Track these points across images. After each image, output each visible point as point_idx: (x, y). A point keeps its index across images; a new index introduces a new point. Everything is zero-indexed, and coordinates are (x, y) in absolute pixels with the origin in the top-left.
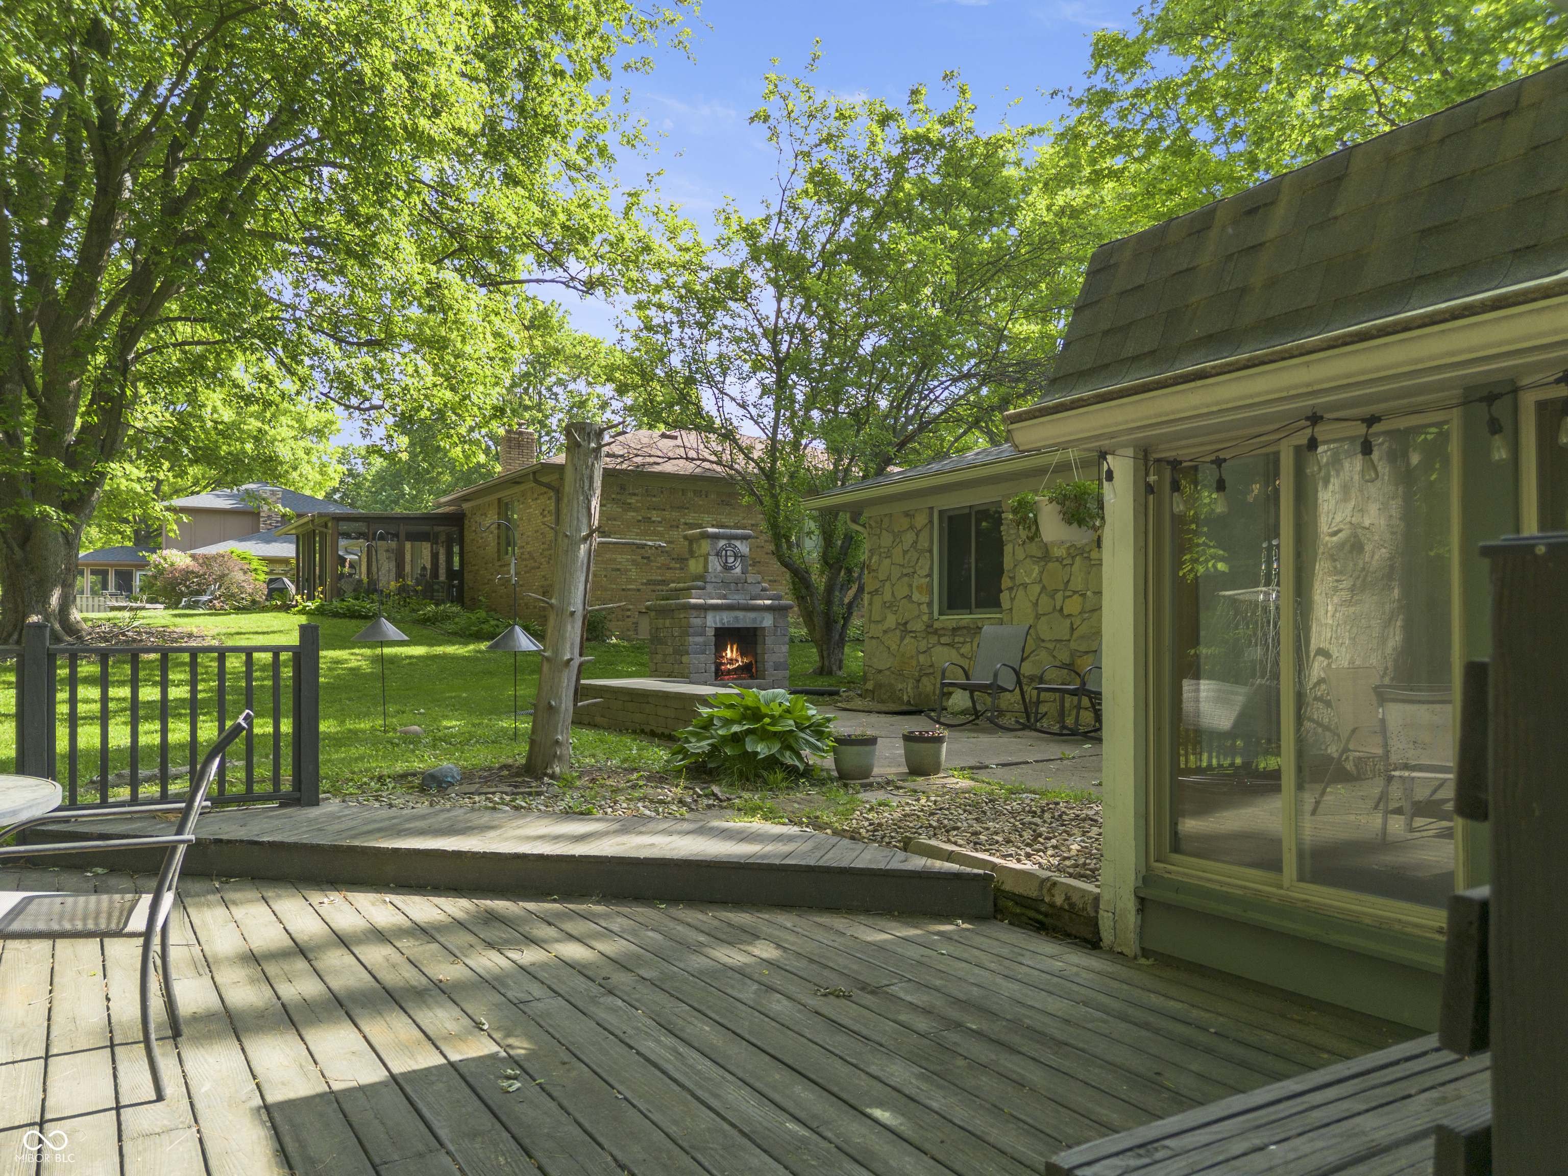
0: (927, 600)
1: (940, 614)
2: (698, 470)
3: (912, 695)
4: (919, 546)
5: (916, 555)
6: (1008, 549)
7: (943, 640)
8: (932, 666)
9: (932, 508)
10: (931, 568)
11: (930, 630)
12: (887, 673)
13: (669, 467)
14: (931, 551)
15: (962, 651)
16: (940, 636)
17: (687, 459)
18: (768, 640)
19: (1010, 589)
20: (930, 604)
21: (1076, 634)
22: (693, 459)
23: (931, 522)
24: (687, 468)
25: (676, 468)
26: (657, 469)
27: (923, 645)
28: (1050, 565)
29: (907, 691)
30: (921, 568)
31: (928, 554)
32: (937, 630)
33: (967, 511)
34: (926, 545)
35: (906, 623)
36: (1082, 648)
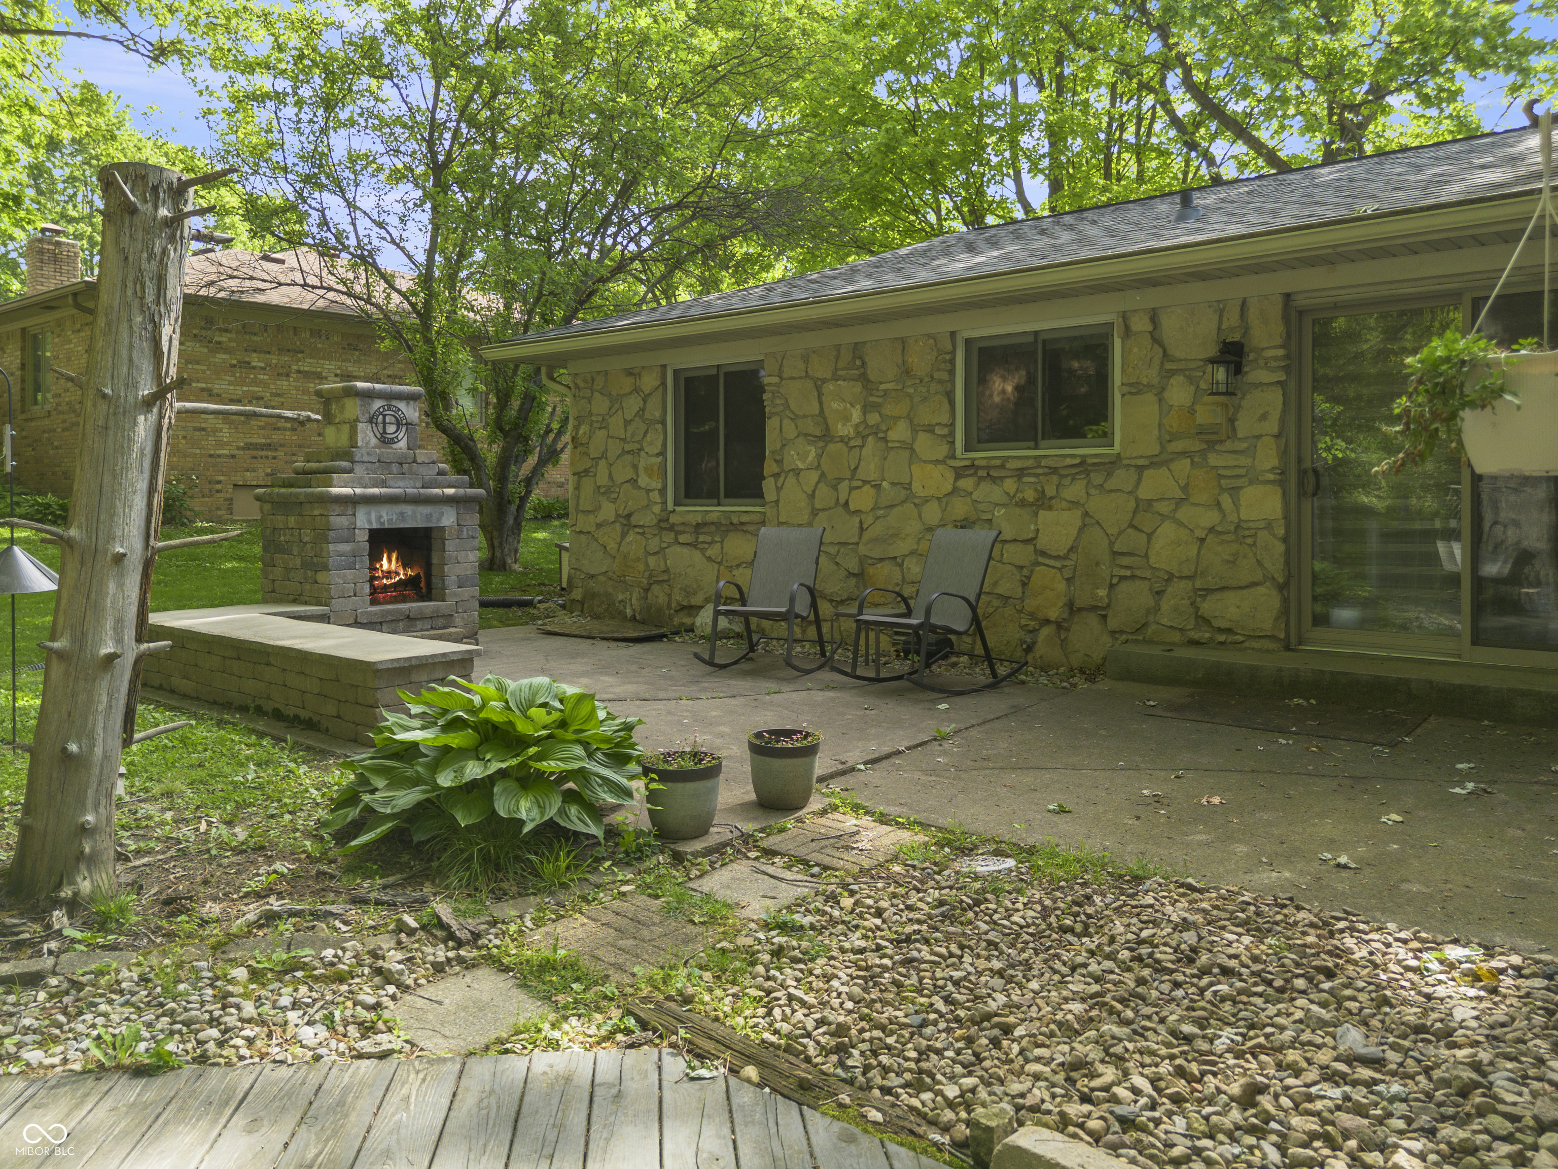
0: (659, 486)
1: (676, 504)
2: (321, 304)
3: (638, 609)
4: (647, 415)
5: (643, 427)
6: (772, 425)
7: (682, 538)
8: (666, 571)
9: (664, 367)
10: (664, 445)
11: (664, 524)
12: (602, 578)
13: (275, 297)
14: (663, 423)
15: (708, 553)
16: (678, 533)
17: (305, 285)
18: (450, 545)
19: (776, 476)
20: (663, 491)
21: (867, 536)
22: (314, 287)
23: (664, 384)
24: (303, 300)
25: (286, 300)
26: (260, 298)
27: (654, 544)
28: (832, 447)
29: (632, 602)
30: (651, 444)
31: (659, 426)
32: (673, 525)
33: (714, 372)
34: (657, 414)
35: (629, 516)
36: (876, 554)
